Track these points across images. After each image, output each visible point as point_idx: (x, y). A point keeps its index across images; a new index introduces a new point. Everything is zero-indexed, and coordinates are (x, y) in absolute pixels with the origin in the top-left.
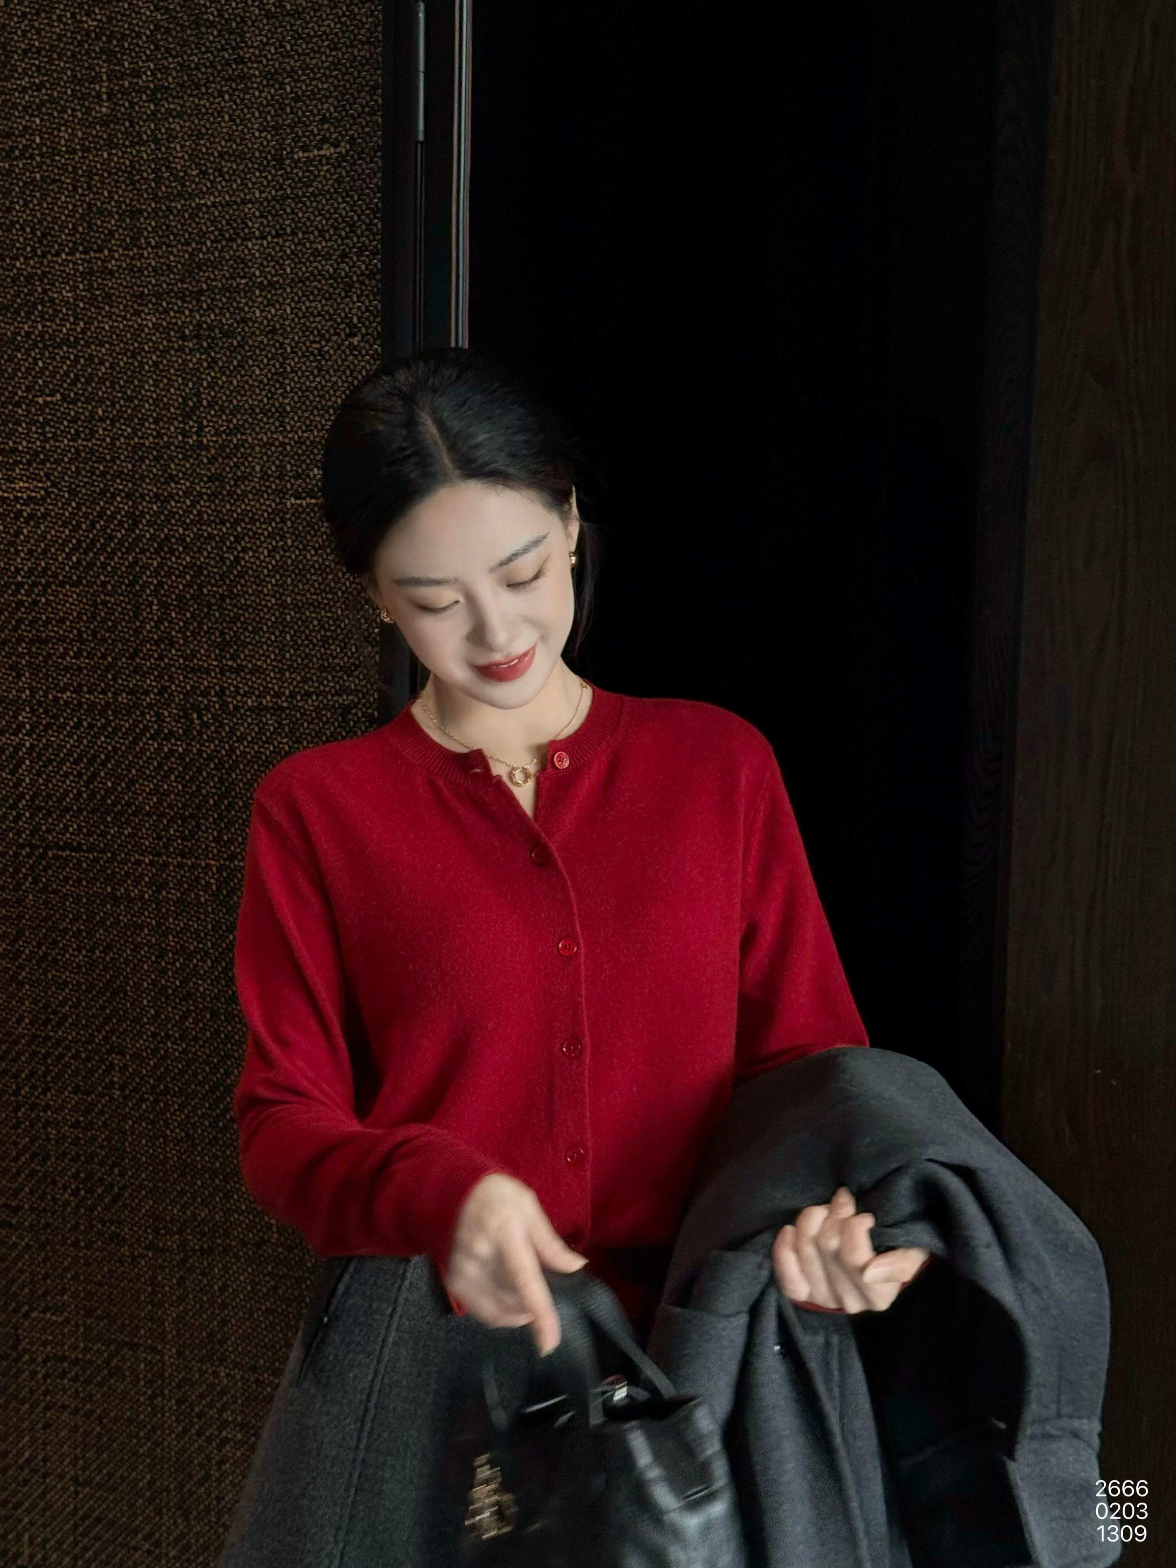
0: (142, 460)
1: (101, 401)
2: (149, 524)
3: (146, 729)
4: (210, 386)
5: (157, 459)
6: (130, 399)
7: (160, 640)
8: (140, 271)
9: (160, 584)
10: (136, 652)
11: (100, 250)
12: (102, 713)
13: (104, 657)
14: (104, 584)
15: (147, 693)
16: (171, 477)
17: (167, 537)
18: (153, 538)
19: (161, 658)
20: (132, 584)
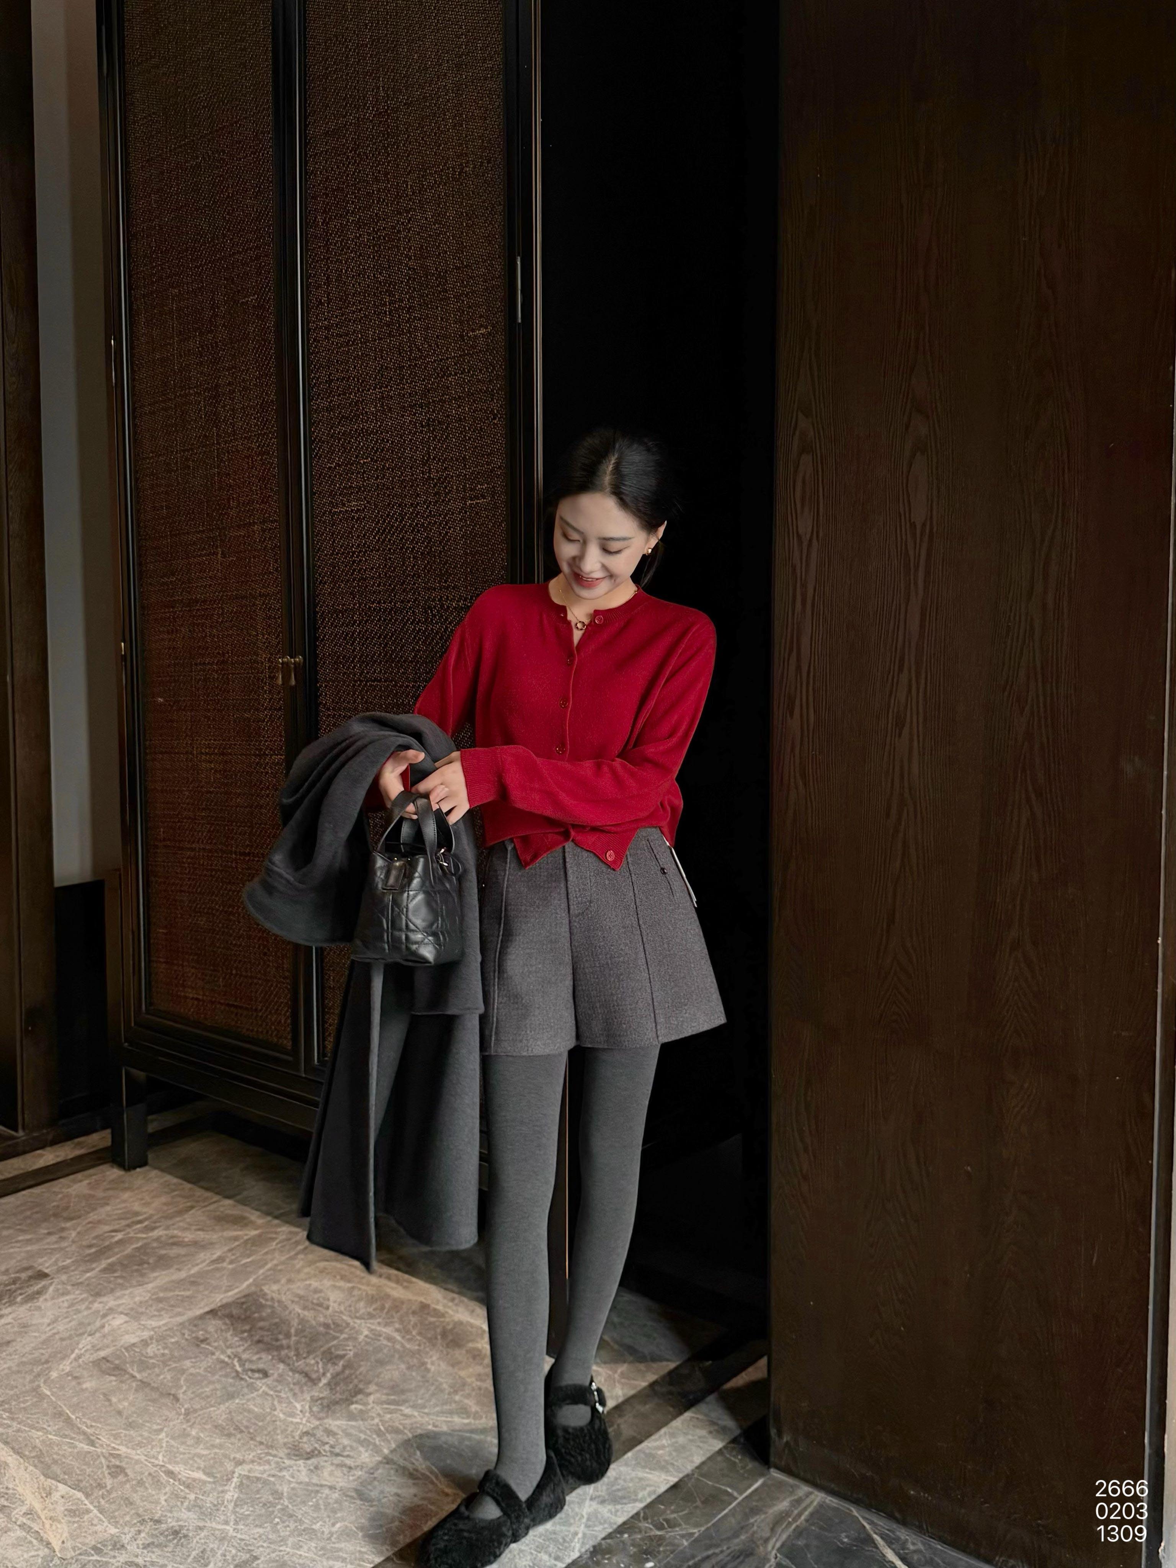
0: (405, 487)
1: (387, 460)
2: (409, 518)
3: (409, 619)
4: (434, 449)
5: (411, 486)
6: (400, 458)
7: (414, 575)
8: (404, 395)
9: (414, 547)
10: (404, 582)
11: (387, 387)
12: (390, 613)
13: (390, 585)
14: (390, 549)
15: (409, 602)
16: (418, 495)
17: (417, 524)
18: (411, 525)
19: (414, 584)
20: (402, 549)
